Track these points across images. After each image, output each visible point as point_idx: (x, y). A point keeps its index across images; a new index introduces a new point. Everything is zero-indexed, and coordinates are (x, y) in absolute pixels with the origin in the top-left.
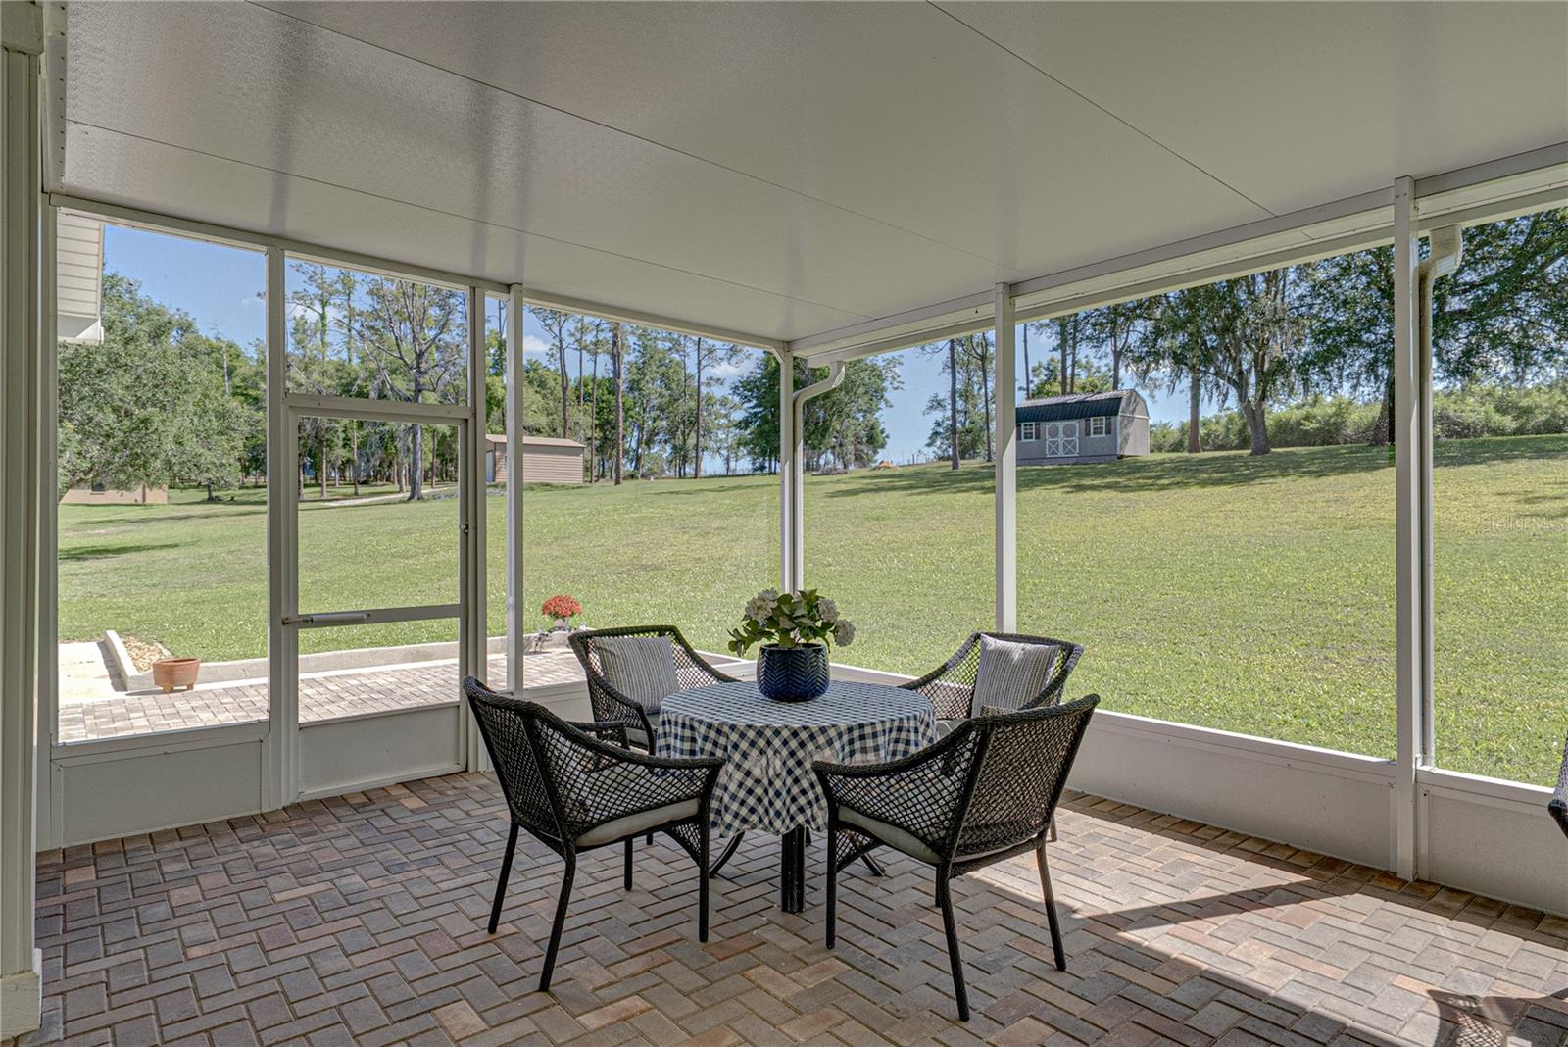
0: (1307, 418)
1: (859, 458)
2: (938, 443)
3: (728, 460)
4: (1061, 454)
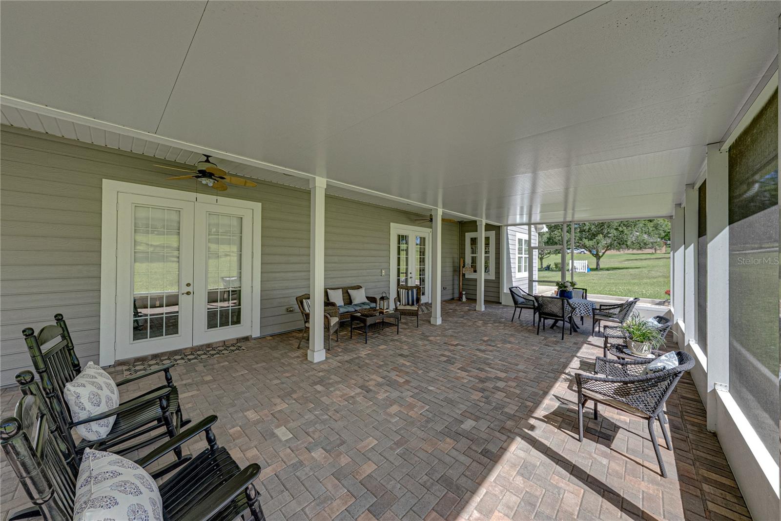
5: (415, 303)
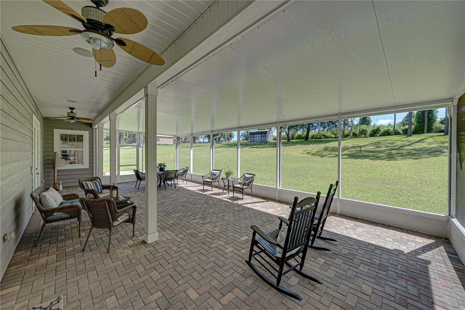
0: (303, 134)
1: (228, 139)
2: (242, 137)
3: (203, 139)
4: (258, 141)
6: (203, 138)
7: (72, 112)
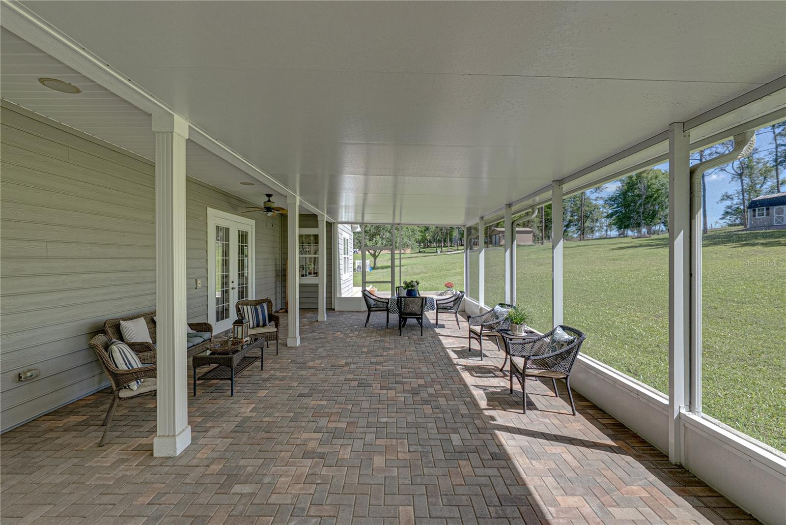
3: (606, 231)
5: (267, 322)
6: (605, 228)
7: (269, 201)
